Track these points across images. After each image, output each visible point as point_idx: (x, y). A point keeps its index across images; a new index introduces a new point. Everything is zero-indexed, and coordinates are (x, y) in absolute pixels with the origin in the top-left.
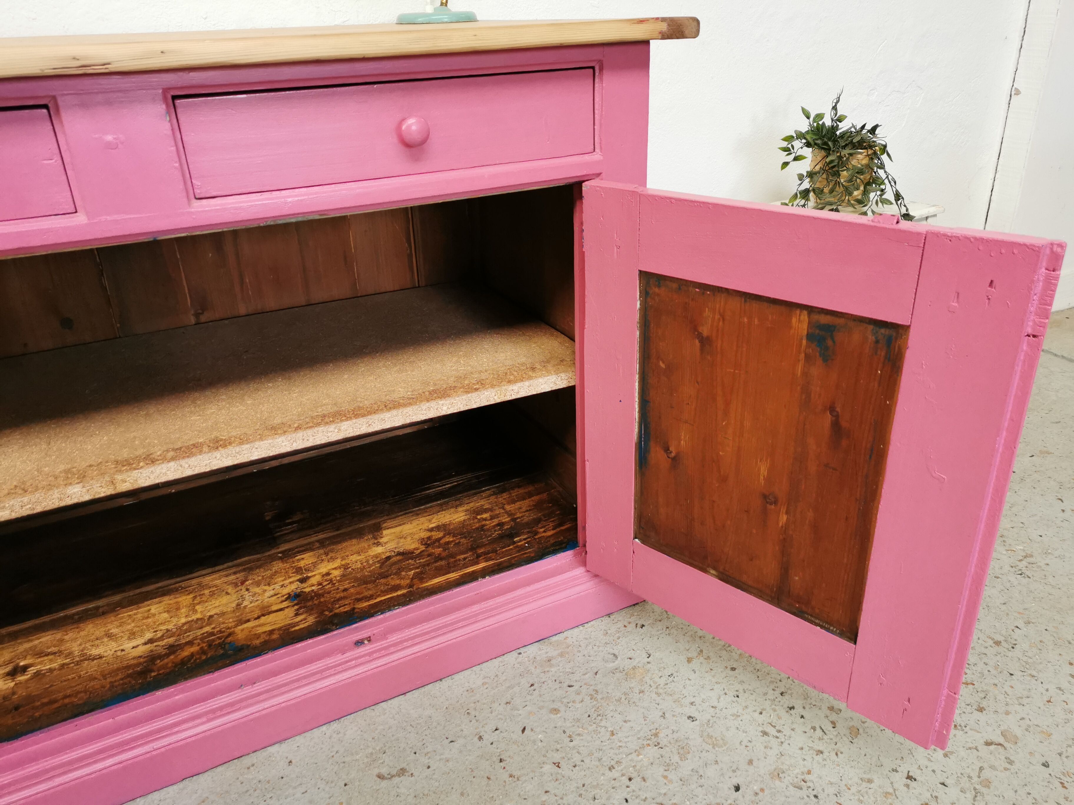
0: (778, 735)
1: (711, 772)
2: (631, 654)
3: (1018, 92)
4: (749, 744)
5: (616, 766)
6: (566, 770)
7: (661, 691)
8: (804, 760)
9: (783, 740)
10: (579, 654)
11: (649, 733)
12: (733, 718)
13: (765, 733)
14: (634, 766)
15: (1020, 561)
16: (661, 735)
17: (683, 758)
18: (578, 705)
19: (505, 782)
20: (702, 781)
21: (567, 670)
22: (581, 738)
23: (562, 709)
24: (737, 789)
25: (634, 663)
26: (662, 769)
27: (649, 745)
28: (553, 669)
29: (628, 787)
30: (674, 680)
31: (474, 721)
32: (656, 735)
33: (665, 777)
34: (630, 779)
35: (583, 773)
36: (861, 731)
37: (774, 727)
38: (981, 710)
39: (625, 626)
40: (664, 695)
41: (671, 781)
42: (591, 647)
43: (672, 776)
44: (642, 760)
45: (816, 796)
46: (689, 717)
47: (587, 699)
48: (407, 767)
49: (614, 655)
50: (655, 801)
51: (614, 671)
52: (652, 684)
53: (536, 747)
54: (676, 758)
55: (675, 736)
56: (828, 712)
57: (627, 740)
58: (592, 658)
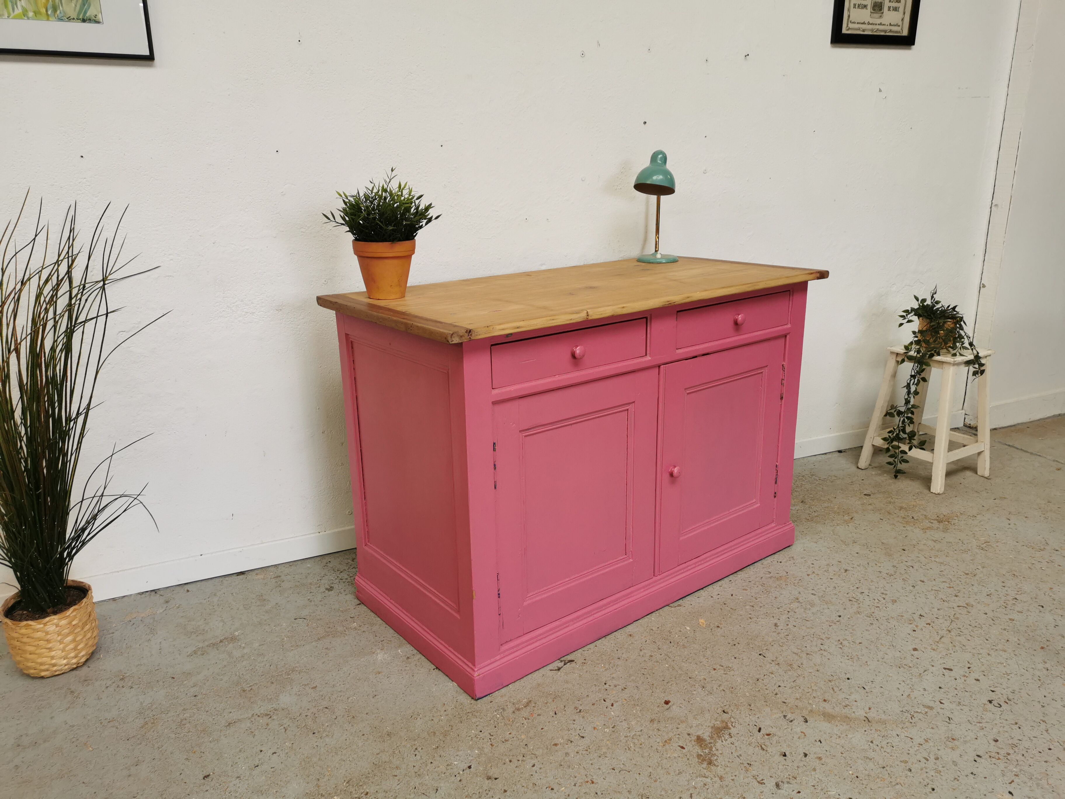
0: (857, 601)
1: (826, 611)
2: (777, 572)
3: (984, 286)
4: (843, 603)
5: (781, 608)
6: (757, 608)
7: (796, 585)
8: (871, 609)
9: (859, 603)
10: (750, 571)
11: (794, 598)
12: (834, 595)
13: (850, 600)
14: (789, 608)
15: (983, 544)
18: (756, 588)
19: (729, 610)
20: (823, 614)
21: (746, 576)
22: (761, 599)
23: (749, 589)
25: (780, 575)
26: (803, 610)
27: (794, 602)
28: (739, 576)
30: (802, 581)
32: (797, 599)
33: (805, 612)
35: (765, 609)
36: (897, 601)
37: (855, 598)
39: (772, 562)
40: (798, 586)
41: (808, 613)
42: (755, 569)
44: (792, 606)
45: (877, 620)
47: (760, 586)
49: (769, 572)
50: (802, 619)
52: (791, 583)
53: (740, 601)
54: (809, 607)
55: (807, 600)
56: (881, 595)
57: (783, 600)
58: (757, 573)
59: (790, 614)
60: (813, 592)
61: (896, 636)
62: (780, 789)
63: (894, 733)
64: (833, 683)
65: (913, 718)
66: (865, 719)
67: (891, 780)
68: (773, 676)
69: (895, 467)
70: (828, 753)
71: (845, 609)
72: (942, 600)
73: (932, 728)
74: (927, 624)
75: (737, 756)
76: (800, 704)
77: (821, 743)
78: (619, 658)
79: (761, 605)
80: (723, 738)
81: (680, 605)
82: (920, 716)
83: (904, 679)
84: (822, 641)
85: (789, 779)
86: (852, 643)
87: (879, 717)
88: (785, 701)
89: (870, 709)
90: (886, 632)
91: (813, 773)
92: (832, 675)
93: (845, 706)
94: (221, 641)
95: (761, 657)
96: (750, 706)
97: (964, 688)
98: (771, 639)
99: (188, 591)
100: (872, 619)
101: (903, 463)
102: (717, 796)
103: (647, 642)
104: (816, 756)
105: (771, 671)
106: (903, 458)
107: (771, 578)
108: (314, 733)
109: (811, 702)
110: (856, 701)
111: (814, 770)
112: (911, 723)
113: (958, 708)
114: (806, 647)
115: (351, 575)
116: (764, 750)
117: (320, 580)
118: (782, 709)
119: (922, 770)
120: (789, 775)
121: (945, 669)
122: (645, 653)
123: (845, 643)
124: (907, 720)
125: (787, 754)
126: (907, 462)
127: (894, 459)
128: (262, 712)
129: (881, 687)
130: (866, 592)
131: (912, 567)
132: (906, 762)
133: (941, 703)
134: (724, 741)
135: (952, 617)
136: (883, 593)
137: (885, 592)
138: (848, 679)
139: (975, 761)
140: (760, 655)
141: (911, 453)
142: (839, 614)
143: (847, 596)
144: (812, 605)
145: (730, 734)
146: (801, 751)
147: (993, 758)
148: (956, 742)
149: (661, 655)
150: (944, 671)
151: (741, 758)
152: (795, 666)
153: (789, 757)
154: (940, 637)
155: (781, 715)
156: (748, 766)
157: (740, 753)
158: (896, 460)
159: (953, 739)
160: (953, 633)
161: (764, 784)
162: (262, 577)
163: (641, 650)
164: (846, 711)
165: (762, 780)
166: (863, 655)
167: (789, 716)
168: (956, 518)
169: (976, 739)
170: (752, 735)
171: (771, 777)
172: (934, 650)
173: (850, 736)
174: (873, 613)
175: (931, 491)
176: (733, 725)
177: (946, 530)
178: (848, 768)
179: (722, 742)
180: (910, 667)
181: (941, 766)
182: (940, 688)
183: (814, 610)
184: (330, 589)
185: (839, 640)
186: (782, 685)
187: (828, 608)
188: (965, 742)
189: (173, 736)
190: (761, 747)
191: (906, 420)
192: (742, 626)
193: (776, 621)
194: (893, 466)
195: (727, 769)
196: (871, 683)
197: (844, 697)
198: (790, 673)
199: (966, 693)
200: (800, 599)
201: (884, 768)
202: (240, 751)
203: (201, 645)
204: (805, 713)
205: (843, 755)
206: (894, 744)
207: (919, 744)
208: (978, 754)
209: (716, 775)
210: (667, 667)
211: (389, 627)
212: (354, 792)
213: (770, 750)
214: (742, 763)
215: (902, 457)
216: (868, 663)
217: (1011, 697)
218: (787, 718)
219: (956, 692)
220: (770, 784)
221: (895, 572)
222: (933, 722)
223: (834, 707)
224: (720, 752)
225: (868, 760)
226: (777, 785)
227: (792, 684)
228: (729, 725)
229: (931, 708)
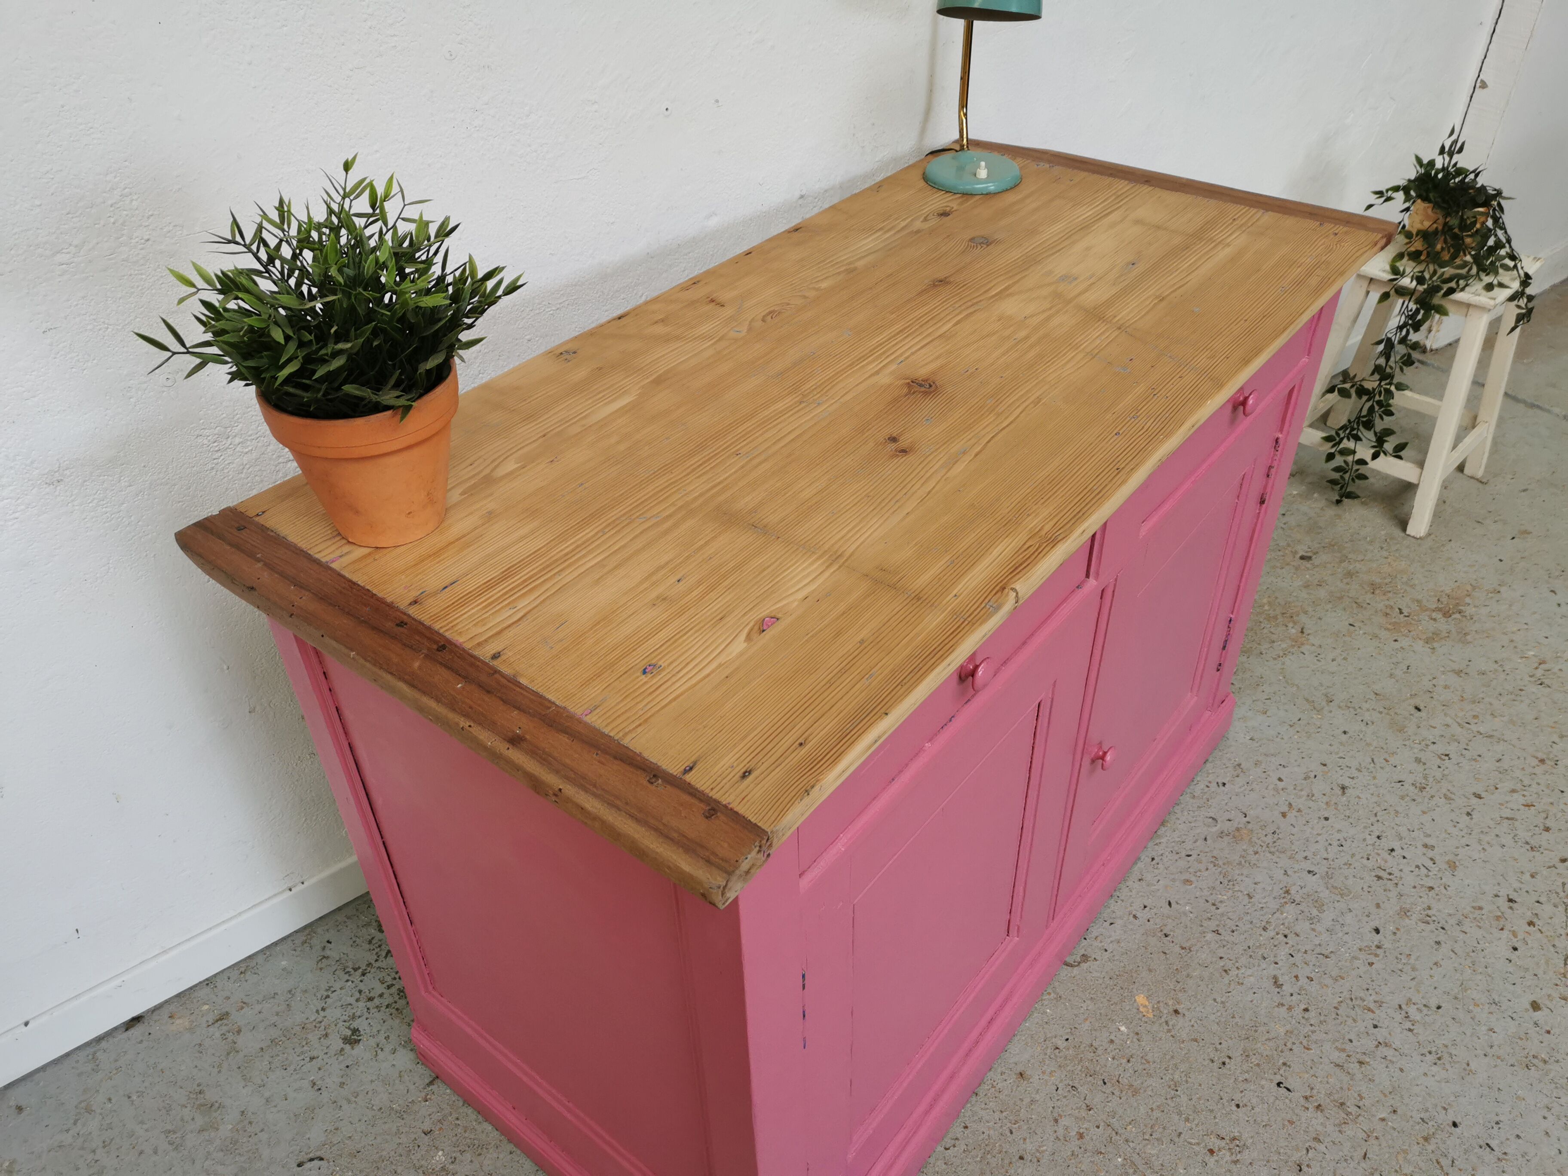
0: (1390, 877)
1: (1349, 918)
2: (1227, 816)
4: (1369, 890)
5: (1267, 926)
6: (1226, 935)
7: (1272, 850)
8: (1421, 897)
9: (1396, 882)
10: (1179, 822)
11: (1281, 891)
12: (1346, 867)
13: (1379, 878)
14: (1283, 924)
15: (1536, 668)
16: (1293, 892)
17: (1321, 910)
18: (1206, 873)
19: (1180, 954)
20: (1345, 929)
21: (1177, 839)
22: (1225, 904)
23: (1193, 879)
24: (1377, 931)
25: (1235, 824)
26: (1307, 923)
27: (1286, 903)
28: (1163, 840)
29: (1287, 943)
30: (1280, 836)
31: (1120, 902)
32: (1287, 892)
33: (1313, 930)
34: (1286, 936)
35: (1243, 937)
36: (1457, 863)
37: (1385, 870)
38: (1547, 829)
39: (1208, 787)
40: (1277, 853)
41: (1320, 933)
42: (1186, 813)
43: (1318, 927)
44: (1286, 918)
45: (1443, 928)
46: (1309, 872)
47: (1211, 866)
48: (1086, 953)
49: (1213, 819)
50: (1315, 952)
51: (1221, 834)
52: (1262, 844)
53: (1189, 918)
54: (1315, 912)
55: (1304, 891)
56: (1425, 850)
57: (1264, 901)
58: (1193, 824)
59: (1289, 940)
60: (1308, 866)
61: (1489, 971)
64: (1433, 1145)
68: (1322, 1147)
69: (1341, 488)
71: (1378, 906)
72: (1528, 847)
74: (1528, 924)
78: (1021, 1158)
79: (1230, 924)
81: (1085, 958)
84: (1371, 1014)
86: (1425, 1010)
90: (1469, 962)
92: (1423, 1120)
95: (1283, 1091)
98: (1282, 1031)
100: (1433, 926)
101: (1357, 481)
103: (1060, 1091)
105: (1313, 1133)
106: (1360, 472)
107: (1219, 833)
114: (1351, 1041)
115: (389, 980)
117: (323, 1009)
122: (1067, 1128)
123: (1412, 1010)
126: (1365, 477)
127: (1341, 474)
129: (1518, 1136)
130: (1397, 847)
131: (1448, 756)
136: (1426, 846)
138: (1455, 1125)
140: (1279, 1085)
141: (1373, 465)
142: (1374, 925)
143: (1370, 864)
144: (1320, 905)
149: (1098, 1127)
152: (1352, 1108)
158: (1347, 476)
163: (1056, 1121)
166: (1456, 1044)
168: (1468, 600)
175: (1408, 532)
177: (1464, 637)
183: (1328, 917)
184: (353, 1039)
185: (1400, 1007)
191: (1377, 408)
192: (1219, 1000)
193: (1272, 970)
194: (1339, 486)
196: (1496, 1127)
210: (1123, 1165)
211: (519, 1152)
215: (1358, 470)
216: (1472, 1067)
227: (1363, 1164)
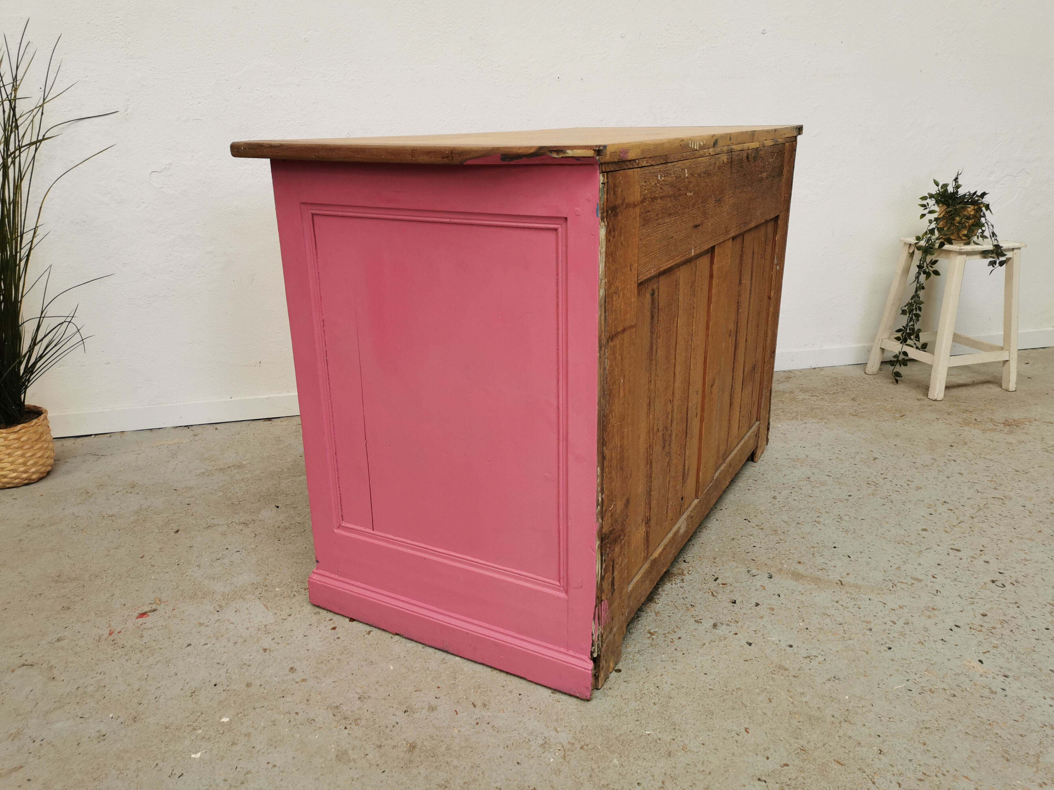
2: (797, 455)
61: (907, 517)
62: (716, 629)
63: (867, 597)
64: (815, 549)
65: (894, 586)
66: (839, 582)
67: (844, 635)
68: (752, 538)
70: (783, 606)
71: (859, 490)
72: (976, 491)
73: (914, 597)
74: (948, 510)
75: (683, 598)
76: (770, 563)
77: (779, 596)
79: (765, 480)
80: (674, 582)
82: (903, 586)
83: (899, 553)
84: (819, 514)
85: (731, 622)
86: (854, 519)
87: (856, 582)
88: (755, 559)
89: (848, 574)
90: (897, 513)
91: (759, 620)
92: (817, 543)
93: (820, 570)
94: (229, 467)
95: (746, 521)
96: (715, 559)
97: (967, 567)
98: (763, 509)
99: (216, 429)
100: (886, 500)
102: (647, 627)
104: (768, 606)
105: (751, 533)
107: (787, 459)
108: (279, 540)
109: (783, 562)
110: (834, 567)
111: (762, 618)
112: (890, 590)
113: (953, 583)
114: (799, 518)
116: (714, 596)
118: (748, 565)
119: (884, 630)
120: (732, 619)
121: (952, 549)
123: (844, 518)
124: (887, 587)
125: (737, 602)
128: (241, 521)
129: (870, 558)
130: (890, 478)
131: (955, 461)
132: (869, 622)
133: (934, 577)
134: (674, 585)
135: (982, 506)
136: (909, 481)
137: (911, 480)
138: (835, 547)
139: (951, 630)
140: (745, 519)
142: (849, 494)
143: (867, 479)
144: (823, 484)
145: (682, 580)
146: (754, 601)
147: (973, 629)
148: (936, 612)
150: (951, 551)
151: (686, 600)
152: (779, 532)
153: (738, 604)
154: (959, 521)
155: (746, 570)
156: (690, 607)
157: (687, 595)
159: (934, 609)
160: (976, 520)
161: (701, 623)
162: (286, 424)
164: (820, 573)
165: (701, 619)
166: (862, 529)
167: (754, 571)
168: (1027, 423)
169: (962, 611)
170: (706, 582)
171: (711, 618)
172: (946, 532)
173: (814, 594)
174: (890, 496)
176: (690, 572)
177: (1011, 432)
178: (801, 621)
179: (672, 585)
180: (912, 544)
181: (909, 630)
182: (939, 564)
185: (840, 515)
186: (758, 545)
187: (840, 488)
188: (947, 613)
189: (157, 531)
190: (712, 593)
193: (775, 494)
195: (667, 607)
196: (859, 553)
197: (823, 561)
198: (771, 537)
199: (967, 572)
200: (812, 479)
201: (840, 624)
202: (209, 547)
203: (210, 468)
204: (773, 571)
205: (799, 609)
206: (862, 606)
207: (892, 609)
208: (957, 624)
209: (653, 611)
212: (296, 587)
213: (719, 596)
214: (686, 605)
216: (864, 537)
217: (1020, 580)
218: (750, 573)
219: (956, 570)
220: (708, 624)
221: (932, 464)
222: (916, 593)
223: (808, 569)
224: (666, 593)
225: (826, 616)
226: (715, 626)
228: (685, 572)
229: (920, 580)
